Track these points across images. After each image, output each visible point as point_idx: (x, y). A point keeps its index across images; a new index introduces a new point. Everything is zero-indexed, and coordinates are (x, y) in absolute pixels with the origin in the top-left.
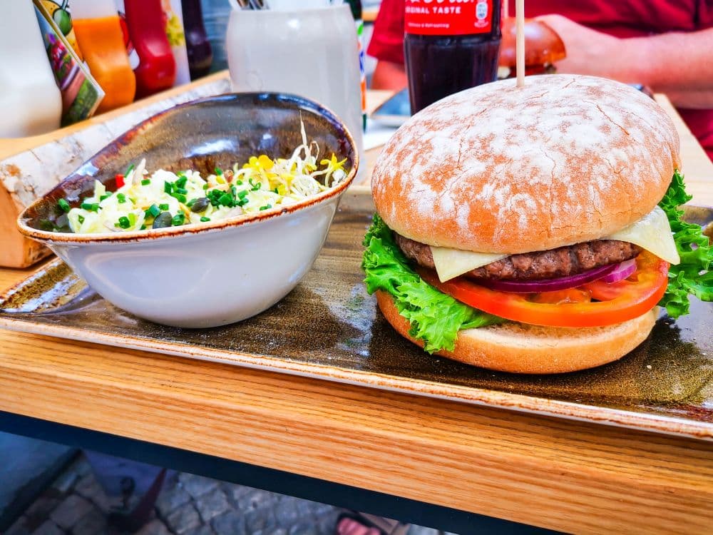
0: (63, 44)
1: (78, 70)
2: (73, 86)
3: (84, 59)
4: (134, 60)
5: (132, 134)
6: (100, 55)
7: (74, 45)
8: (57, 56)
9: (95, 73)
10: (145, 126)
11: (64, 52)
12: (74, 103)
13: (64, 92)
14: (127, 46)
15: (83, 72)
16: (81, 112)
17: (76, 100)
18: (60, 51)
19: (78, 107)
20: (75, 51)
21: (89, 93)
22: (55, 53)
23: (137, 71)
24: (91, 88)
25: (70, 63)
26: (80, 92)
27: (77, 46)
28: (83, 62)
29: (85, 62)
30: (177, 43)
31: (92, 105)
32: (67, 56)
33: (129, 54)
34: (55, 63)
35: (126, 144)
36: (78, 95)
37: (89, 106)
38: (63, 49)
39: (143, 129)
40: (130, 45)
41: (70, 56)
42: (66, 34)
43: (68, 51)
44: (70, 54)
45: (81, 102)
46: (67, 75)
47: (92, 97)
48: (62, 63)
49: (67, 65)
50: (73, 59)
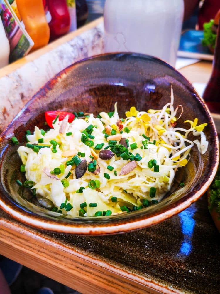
0: (10, 11)
1: (19, 28)
2: (16, 37)
3: (21, 19)
4: (48, 17)
5: (54, 81)
6: (31, 17)
7: (16, 10)
8: (6, 18)
9: (28, 29)
10: (61, 76)
11: (11, 17)
12: (16, 47)
13: (11, 40)
14: (45, 9)
15: (22, 30)
16: (20, 53)
17: (17, 45)
18: (8, 15)
19: (18, 50)
20: (17, 14)
21: (25, 43)
22: (5, 15)
23: (50, 24)
24: (26, 40)
25: (14, 24)
26: (20, 42)
27: (17, 11)
28: (21, 22)
29: (22, 22)
30: (71, 5)
31: (27, 50)
32: (12, 19)
33: (46, 14)
34: (5, 23)
35: (50, 89)
36: (18, 43)
37: (25, 50)
38: (10, 14)
39: (60, 77)
40: (47, 8)
41: (14, 19)
42: (11, 3)
43: (13, 15)
44: (14, 18)
45: (20, 47)
46: (12, 30)
47: (26, 45)
48: (9, 22)
49: (12, 25)
50: (16, 21)
